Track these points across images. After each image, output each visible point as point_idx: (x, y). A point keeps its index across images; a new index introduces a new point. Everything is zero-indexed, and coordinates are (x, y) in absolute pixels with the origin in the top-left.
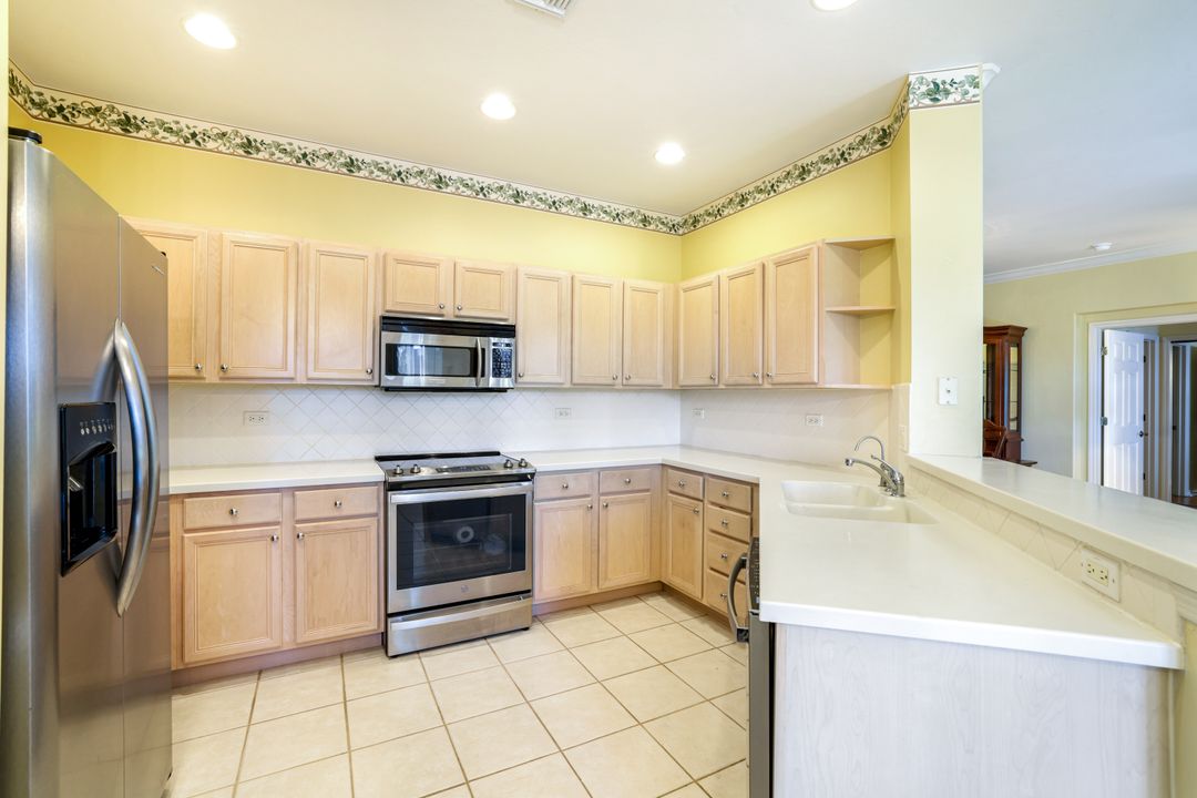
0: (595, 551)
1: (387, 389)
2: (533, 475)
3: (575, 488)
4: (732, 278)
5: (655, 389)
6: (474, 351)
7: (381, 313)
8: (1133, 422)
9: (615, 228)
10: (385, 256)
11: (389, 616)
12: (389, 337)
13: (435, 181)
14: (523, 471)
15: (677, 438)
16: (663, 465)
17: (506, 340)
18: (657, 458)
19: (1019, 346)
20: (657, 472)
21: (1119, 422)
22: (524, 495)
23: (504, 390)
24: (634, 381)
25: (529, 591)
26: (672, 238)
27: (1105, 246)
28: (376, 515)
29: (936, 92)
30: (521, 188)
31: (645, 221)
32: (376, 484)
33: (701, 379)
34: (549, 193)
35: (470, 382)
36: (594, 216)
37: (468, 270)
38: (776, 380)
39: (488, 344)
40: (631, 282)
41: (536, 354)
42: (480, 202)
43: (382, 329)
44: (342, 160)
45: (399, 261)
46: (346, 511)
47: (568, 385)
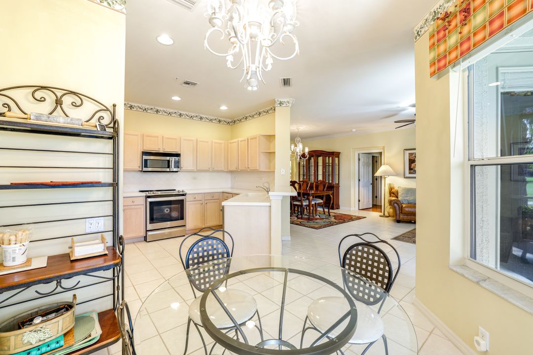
0: (203, 216)
1: (144, 172)
2: (186, 194)
3: (197, 198)
4: (241, 141)
5: (222, 171)
6: (169, 161)
7: (142, 150)
8: (369, 181)
9: (210, 123)
10: (143, 135)
11: (147, 231)
12: (145, 157)
13: (156, 111)
14: (183, 193)
15: (230, 186)
16: (223, 192)
17: (178, 158)
18: (221, 191)
19: (339, 157)
20: (221, 194)
21: (364, 181)
22: (183, 200)
23: (177, 172)
24: (216, 169)
25: (185, 226)
26: (228, 126)
27: (354, 130)
28: (143, 205)
29: (281, 103)
30: (182, 112)
31: (220, 121)
32: (143, 196)
33: (233, 168)
34: (190, 114)
35: (168, 170)
36: (204, 120)
37: (167, 138)
38: (251, 169)
39: (173, 159)
40: (214, 141)
41: (186, 161)
42: (169, 117)
43: (143, 155)
44: (129, 106)
45: (147, 136)
46: (135, 204)
47: (196, 170)
